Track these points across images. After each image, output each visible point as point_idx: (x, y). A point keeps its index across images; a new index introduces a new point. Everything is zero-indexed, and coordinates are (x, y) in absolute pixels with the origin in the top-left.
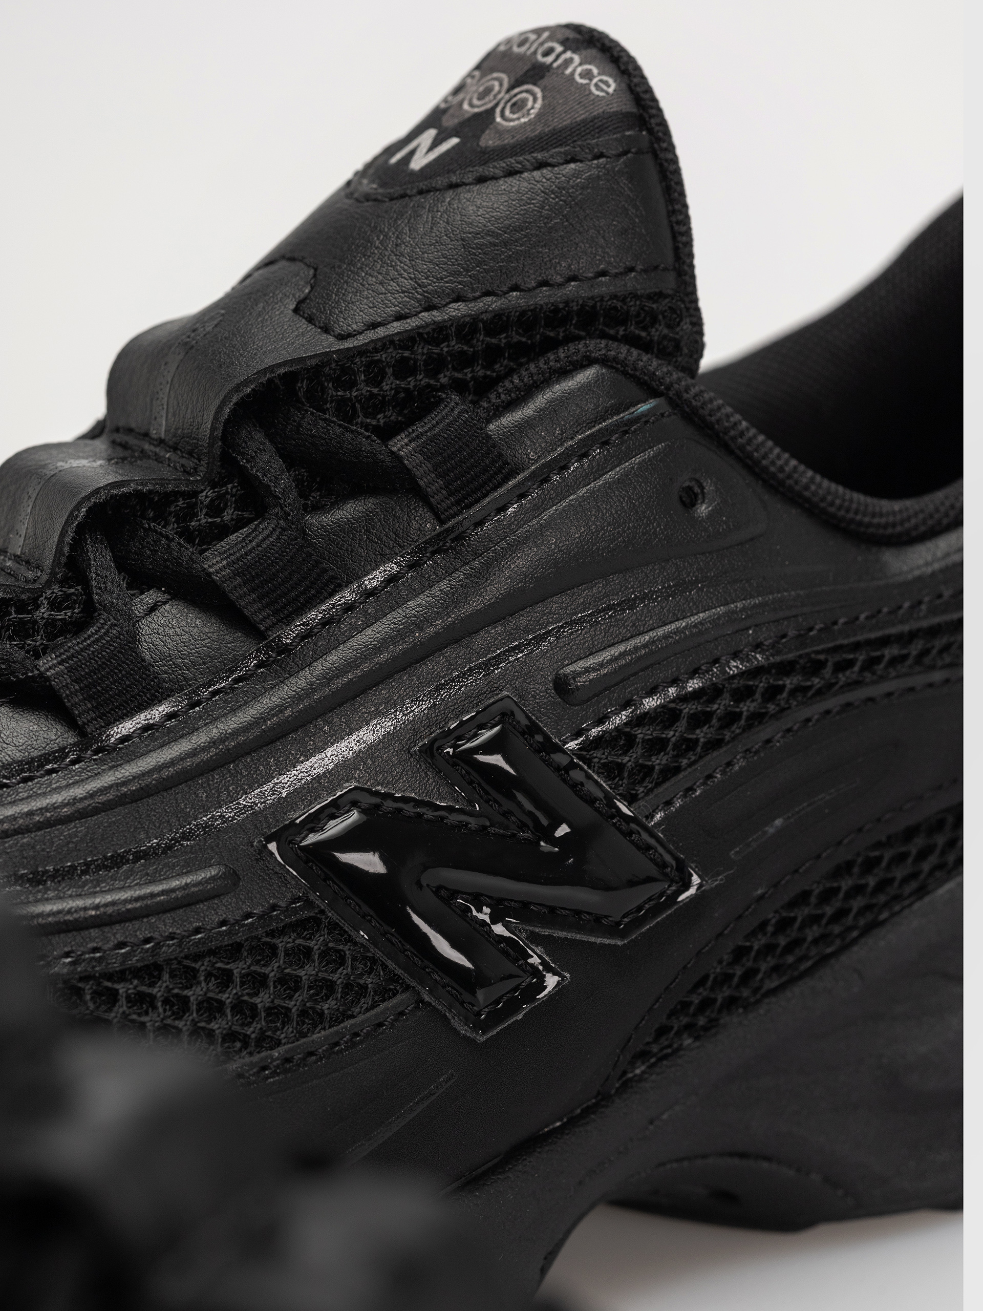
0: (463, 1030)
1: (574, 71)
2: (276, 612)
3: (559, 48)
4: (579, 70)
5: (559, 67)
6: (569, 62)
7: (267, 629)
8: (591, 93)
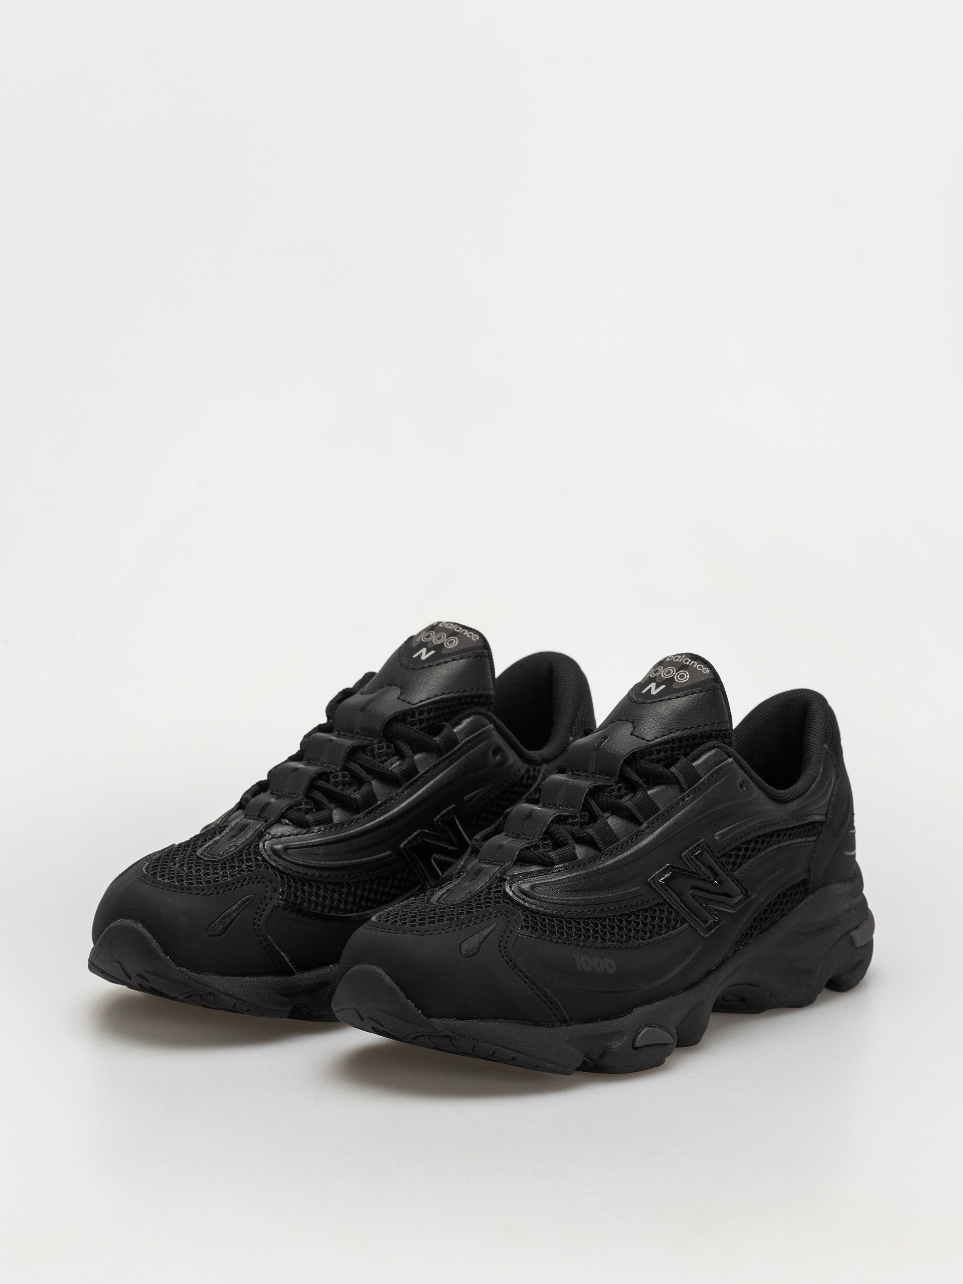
0: (702, 934)
1: (696, 666)
2: (644, 817)
3: (690, 660)
4: (698, 666)
5: (691, 665)
6: (694, 664)
7: (643, 821)
8: (703, 673)
